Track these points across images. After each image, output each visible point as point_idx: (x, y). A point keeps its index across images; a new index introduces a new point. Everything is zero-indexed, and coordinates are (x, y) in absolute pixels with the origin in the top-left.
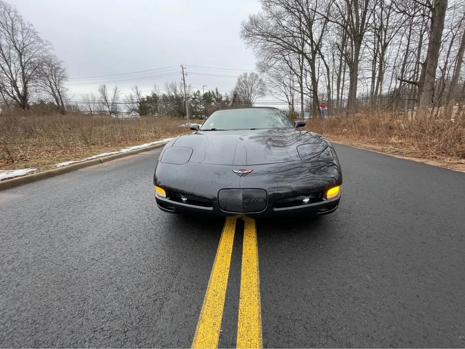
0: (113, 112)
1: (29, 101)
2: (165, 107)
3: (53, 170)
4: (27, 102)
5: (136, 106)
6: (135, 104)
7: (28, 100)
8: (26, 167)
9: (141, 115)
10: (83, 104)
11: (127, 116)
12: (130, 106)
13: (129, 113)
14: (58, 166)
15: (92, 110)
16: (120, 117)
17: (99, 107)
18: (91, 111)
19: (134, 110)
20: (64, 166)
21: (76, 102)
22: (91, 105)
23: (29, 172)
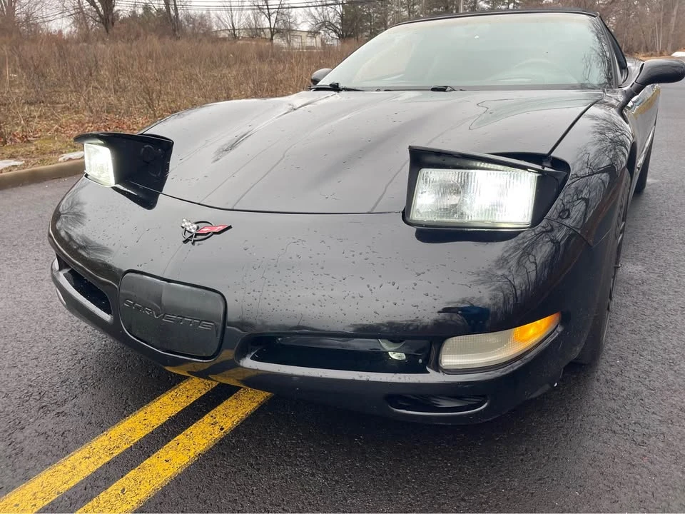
0: (279, 31)
1: (116, 8)
2: (406, 13)
3: (51, 166)
4: (112, 10)
5: (331, 15)
6: (329, 9)
7: (114, 6)
8: (12, 157)
9: (341, 37)
10: (218, 12)
11: (309, 42)
12: (317, 15)
13: (314, 33)
14: (60, 160)
15: (236, 27)
16: (296, 43)
17: (251, 17)
18: (234, 29)
19: (326, 24)
20: (70, 159)
21: (208, 8)
22: (234, 13)
23: (6, 168)
